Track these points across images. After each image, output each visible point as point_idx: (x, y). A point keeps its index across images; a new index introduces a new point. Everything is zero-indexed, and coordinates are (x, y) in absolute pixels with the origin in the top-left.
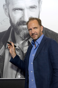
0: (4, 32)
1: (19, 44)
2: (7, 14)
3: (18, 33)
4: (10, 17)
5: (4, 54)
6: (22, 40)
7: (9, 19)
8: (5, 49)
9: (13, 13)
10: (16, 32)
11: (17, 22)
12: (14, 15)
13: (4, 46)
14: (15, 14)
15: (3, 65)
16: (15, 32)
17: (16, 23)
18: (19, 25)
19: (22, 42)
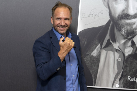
0: (100, 28)
1: (119, 43)
2: (106, 4)
3: (119, 30)
4: (109, 8)
5: (99, 55)
6: (125, 39)
7: (108, 11)
8: (101, 49)
9: (114, 3)
10: (117, 28)
11: (119, 16)
12: (115, 6)
13: (99, 45)
14: (116, 4)
15: (98, 70)
16: (115, 28)
17: (117, 16)
18: (120, 20)
19: (123, 41)
